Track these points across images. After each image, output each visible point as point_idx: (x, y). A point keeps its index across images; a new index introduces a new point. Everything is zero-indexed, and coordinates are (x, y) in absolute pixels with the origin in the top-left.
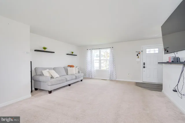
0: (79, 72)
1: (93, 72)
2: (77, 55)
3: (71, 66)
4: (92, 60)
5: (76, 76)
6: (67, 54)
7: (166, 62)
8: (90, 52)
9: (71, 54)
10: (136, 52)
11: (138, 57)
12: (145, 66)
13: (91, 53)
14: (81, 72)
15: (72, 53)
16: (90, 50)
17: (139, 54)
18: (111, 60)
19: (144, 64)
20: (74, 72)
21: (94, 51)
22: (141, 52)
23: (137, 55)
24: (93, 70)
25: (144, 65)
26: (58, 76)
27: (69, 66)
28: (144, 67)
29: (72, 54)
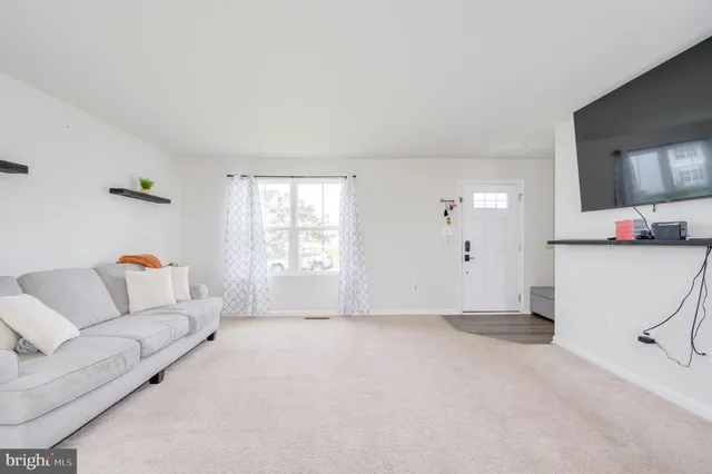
0: (195, 293)
1: (259, 286)
2: (168, 201)
3: (144, 262)
4: (256, 227)
5: (191, 319)
6: (113, 191)
7: (605, 238)
8: (245, 191)
9: (139, 189)
10: (442, 201)
11: (449, 223)
12: (470, 254)
13: (251, 194)
14: (204, 289)
15: (146, 185)
16: (245, 181)
17: (451, 208)
18: (347, 229)
19: (468, 244)
20: (170, 296)
21: (263, 186)
22: (457, 202)
23: (446, 214)
24: (258, 277)
25: (468, 250)
26: (71, 331)
27: (125, 260)
28: (467, 258)
29: (142, 194)
